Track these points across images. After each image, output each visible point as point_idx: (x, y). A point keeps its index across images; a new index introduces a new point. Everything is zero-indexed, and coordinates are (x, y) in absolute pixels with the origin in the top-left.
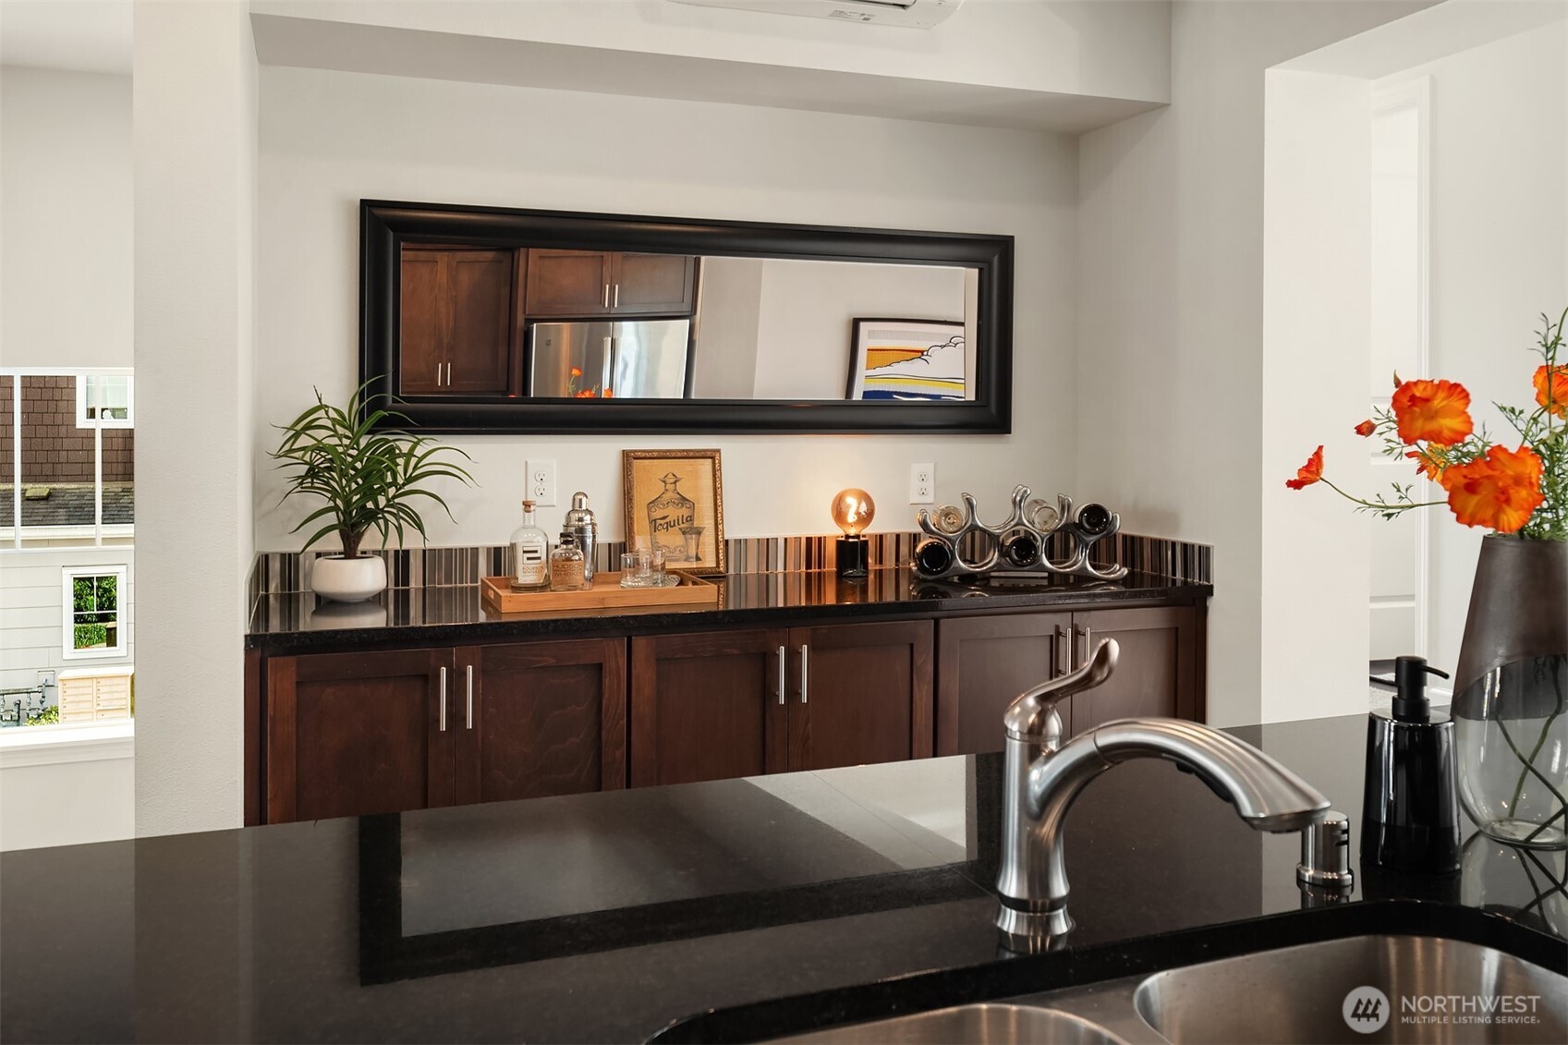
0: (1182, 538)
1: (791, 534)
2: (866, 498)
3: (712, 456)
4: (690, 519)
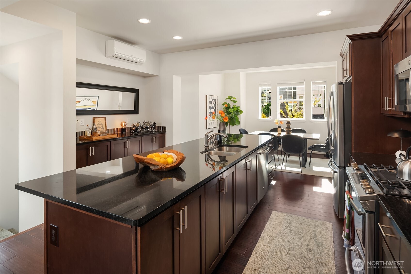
0: (162, 126)
1: (114, 128)
2: (125, 122)
3: (105, 118)
4: (102, 126)
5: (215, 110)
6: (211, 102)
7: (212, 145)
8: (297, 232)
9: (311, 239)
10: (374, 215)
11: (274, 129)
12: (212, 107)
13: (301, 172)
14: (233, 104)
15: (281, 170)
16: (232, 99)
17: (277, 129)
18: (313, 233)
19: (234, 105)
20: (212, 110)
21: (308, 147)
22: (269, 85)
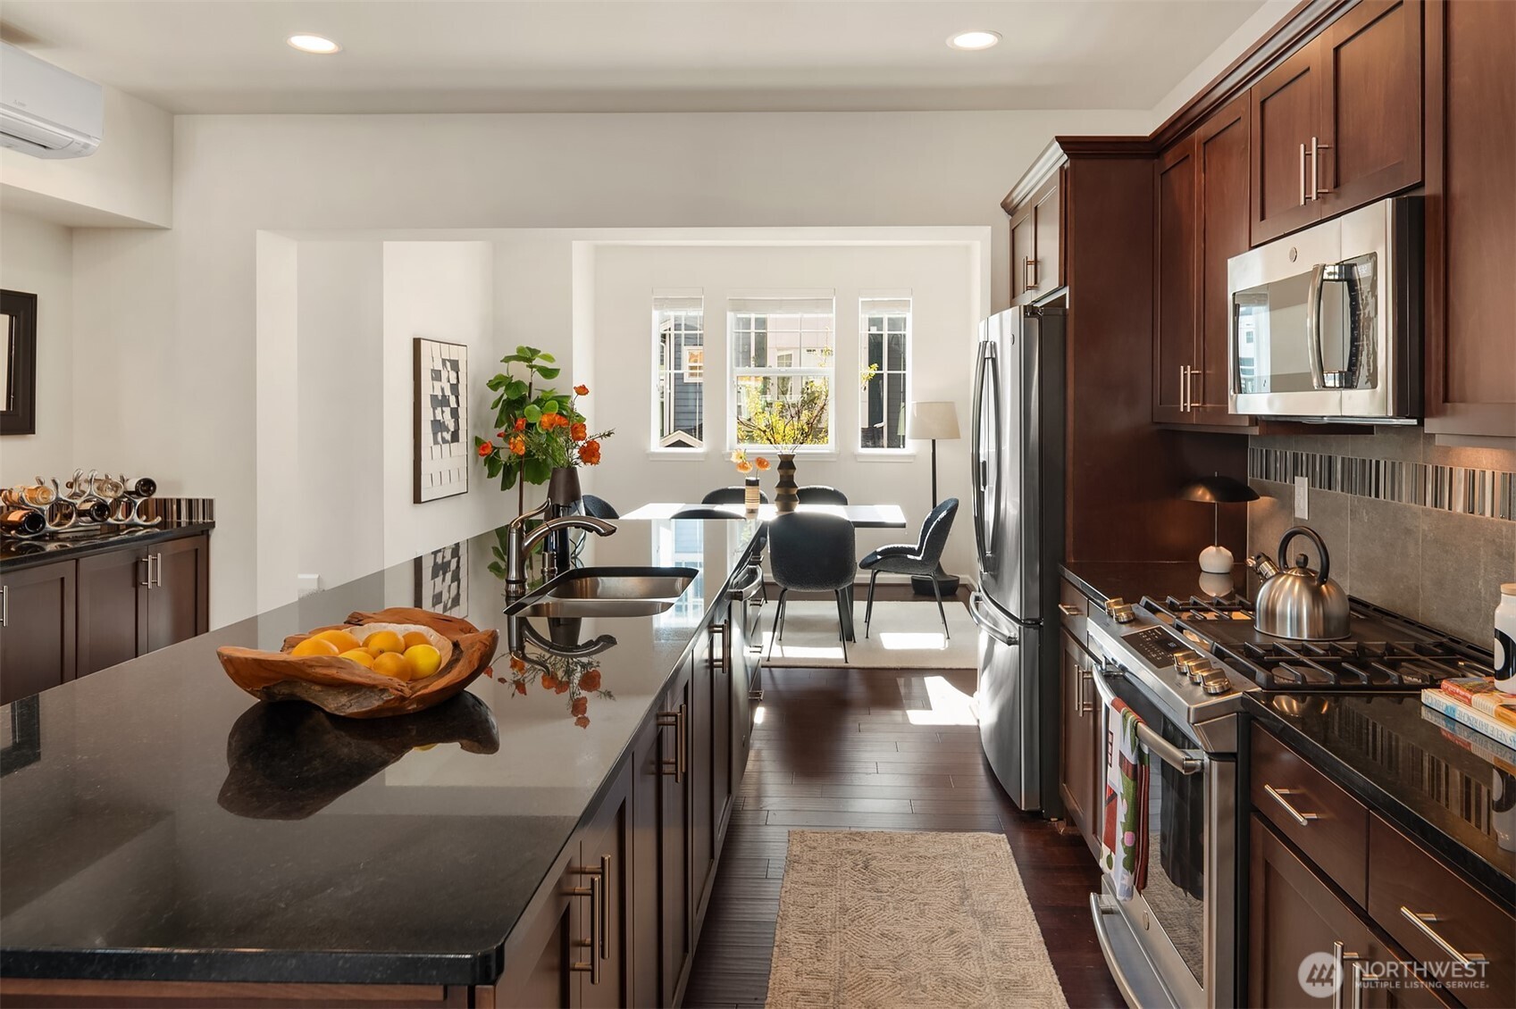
5: (455, 413)
6: (437, 375)
7: (441, 578)
8: (903, 890)
9: (954, 909)
10: (1234, 764)
11: (723, 490)
12: (444, 396)
13: (846, 662)
14: (540, 384)
15: (768, 660)
16: (538, 361)
17: (744, 490)
18: (955, 883)
19: (543, 391)
20: (443, 412)
21: (859, 559)
22: (694, 302)
